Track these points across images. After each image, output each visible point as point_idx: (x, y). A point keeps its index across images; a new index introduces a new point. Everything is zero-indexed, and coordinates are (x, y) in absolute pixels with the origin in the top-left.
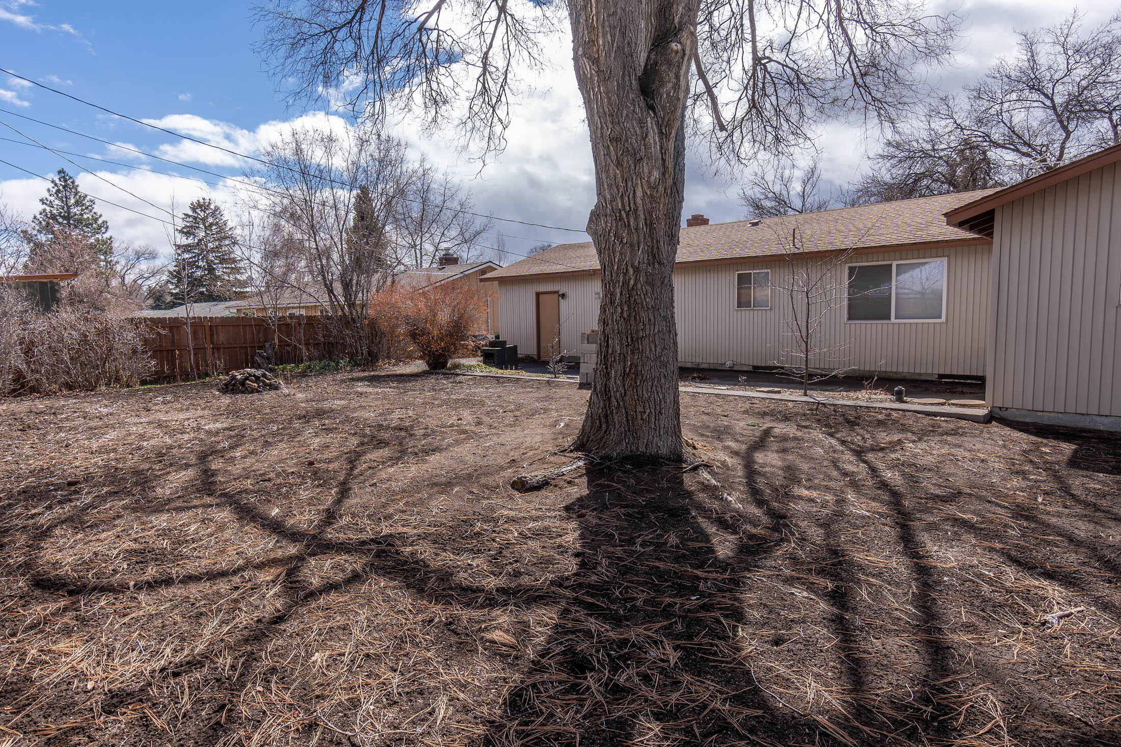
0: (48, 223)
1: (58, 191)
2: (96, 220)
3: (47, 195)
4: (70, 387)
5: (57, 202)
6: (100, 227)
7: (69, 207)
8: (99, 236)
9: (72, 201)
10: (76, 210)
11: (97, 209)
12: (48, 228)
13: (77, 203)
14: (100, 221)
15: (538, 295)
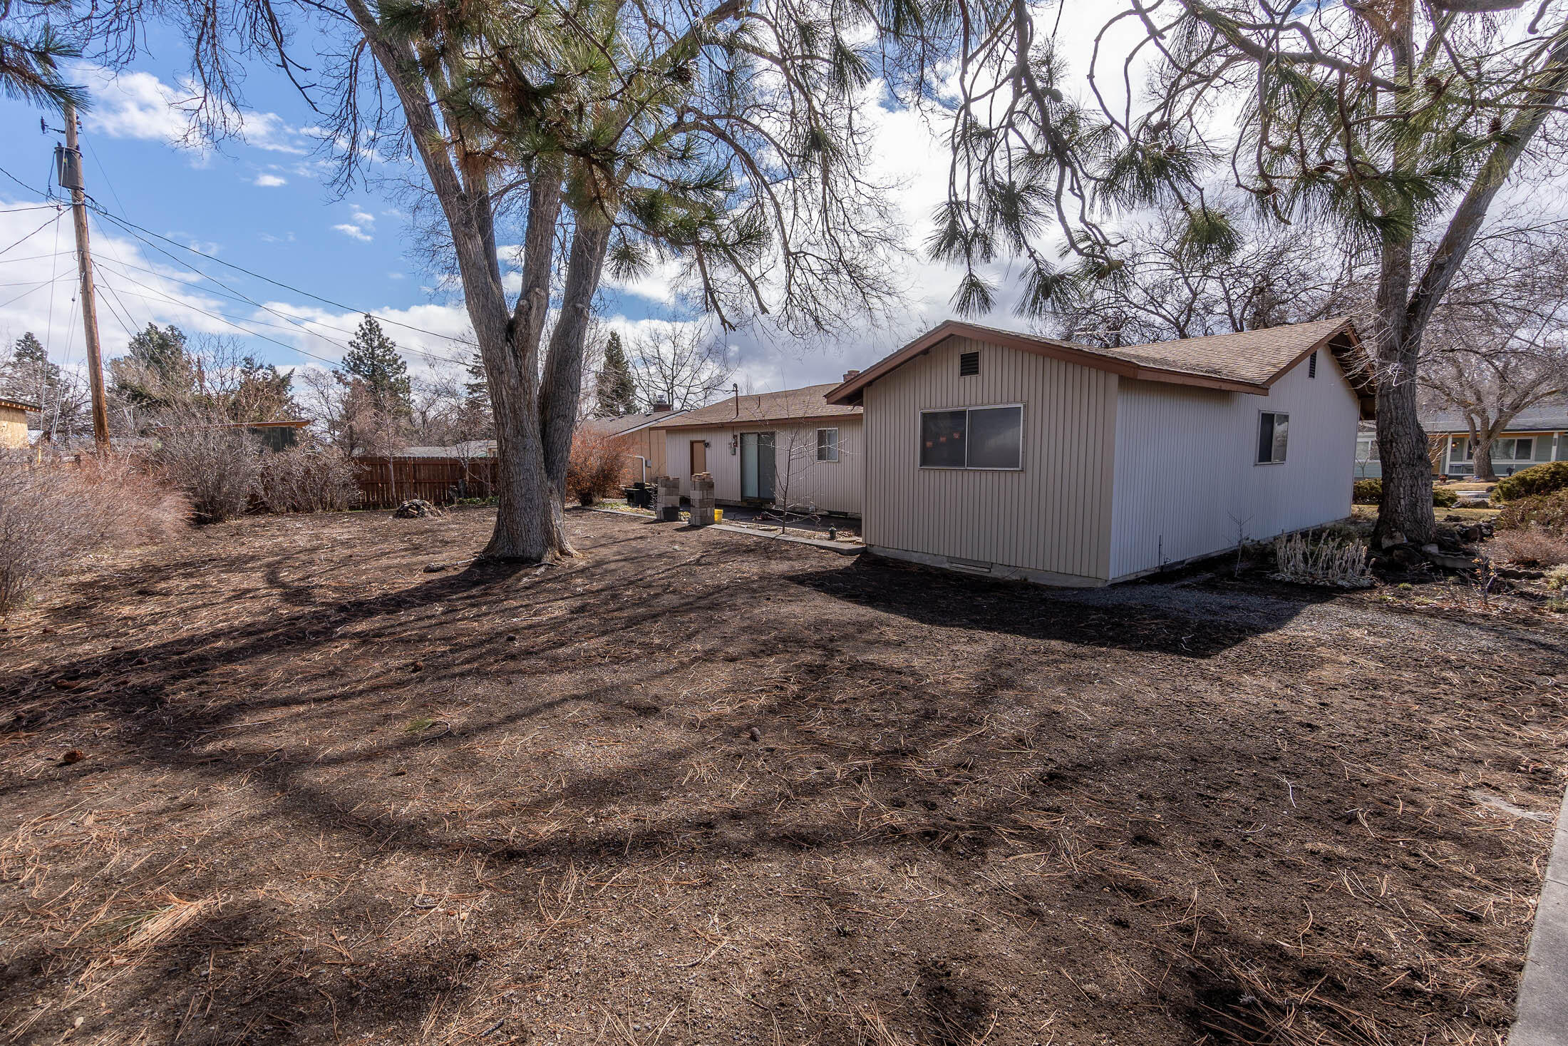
0: (355, 364)
1: (364, 335)
2: (396, 361)
3: (354, 338)
4: (296, 510)
5: (363, 344)
6: (399, 367)
7: (373, 349)
8: (399, 376)
9: (376, 343)
10: (379, 352)
11: (397, 350)
12: (355, 369)
13: (381, 345)
14: (399, 362)
15: (692, 443)
